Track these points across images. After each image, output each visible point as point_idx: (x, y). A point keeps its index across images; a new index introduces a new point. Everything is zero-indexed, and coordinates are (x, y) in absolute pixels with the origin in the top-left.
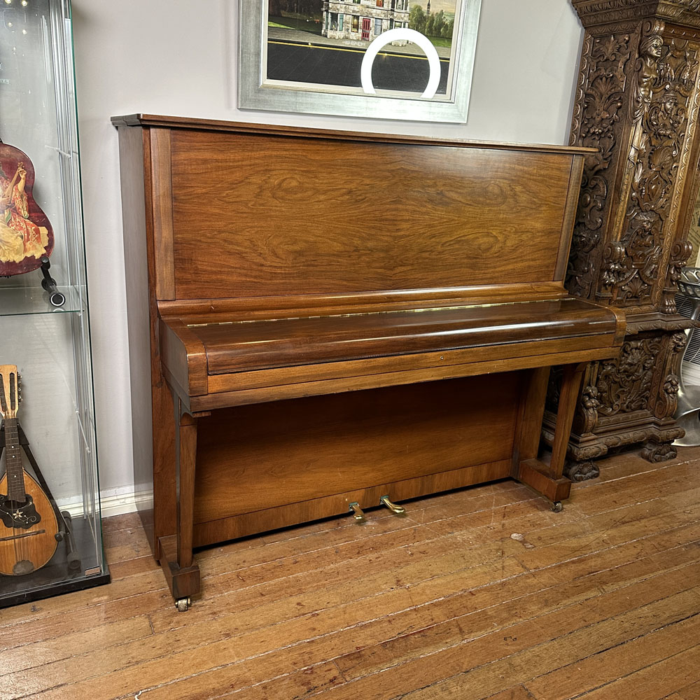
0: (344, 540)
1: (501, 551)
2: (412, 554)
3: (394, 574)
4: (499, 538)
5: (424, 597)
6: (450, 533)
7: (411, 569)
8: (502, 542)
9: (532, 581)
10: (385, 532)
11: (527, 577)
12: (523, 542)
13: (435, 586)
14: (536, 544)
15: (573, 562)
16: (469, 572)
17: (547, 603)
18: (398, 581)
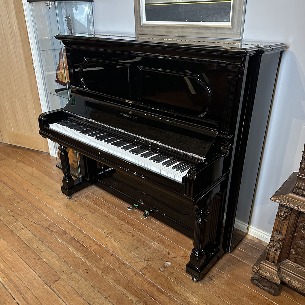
0: (128, 214)
1: (150, 259)
2: (130, 233)
3: (114, 231)
4: (162, 257)
5: (104, 242)
6: (154, 240)
7: (120, 234)
8: (158, 259)
9: (132, 274)
10: (141, 222)
11: (134, 272)
12: (164, 267)
13: (112, 243)
14: (165, 272)
15: (158, 289)
16: (127, 251)
17: (117, 281)
18: (110, 233)
